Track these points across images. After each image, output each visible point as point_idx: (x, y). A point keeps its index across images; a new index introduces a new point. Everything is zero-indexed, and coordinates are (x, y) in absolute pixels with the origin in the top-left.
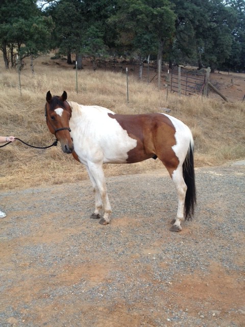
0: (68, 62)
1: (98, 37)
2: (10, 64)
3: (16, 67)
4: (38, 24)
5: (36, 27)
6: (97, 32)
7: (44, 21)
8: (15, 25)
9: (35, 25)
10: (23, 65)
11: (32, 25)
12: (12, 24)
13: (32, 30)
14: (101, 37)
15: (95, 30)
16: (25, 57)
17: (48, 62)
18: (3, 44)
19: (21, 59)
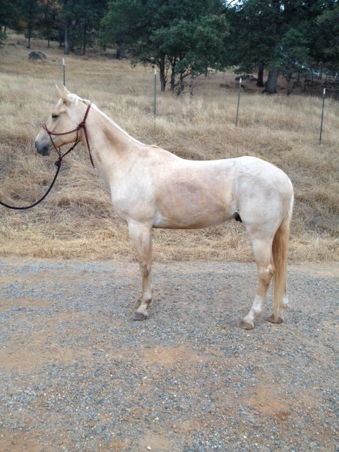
3: (175, 89)
10: (183, 87)
11: (196, 28)
13: (195, 36)
14: (304, 45)
16: (187, 75)
17: (229, 84)
18: (161, 58)
19: (182, 78)
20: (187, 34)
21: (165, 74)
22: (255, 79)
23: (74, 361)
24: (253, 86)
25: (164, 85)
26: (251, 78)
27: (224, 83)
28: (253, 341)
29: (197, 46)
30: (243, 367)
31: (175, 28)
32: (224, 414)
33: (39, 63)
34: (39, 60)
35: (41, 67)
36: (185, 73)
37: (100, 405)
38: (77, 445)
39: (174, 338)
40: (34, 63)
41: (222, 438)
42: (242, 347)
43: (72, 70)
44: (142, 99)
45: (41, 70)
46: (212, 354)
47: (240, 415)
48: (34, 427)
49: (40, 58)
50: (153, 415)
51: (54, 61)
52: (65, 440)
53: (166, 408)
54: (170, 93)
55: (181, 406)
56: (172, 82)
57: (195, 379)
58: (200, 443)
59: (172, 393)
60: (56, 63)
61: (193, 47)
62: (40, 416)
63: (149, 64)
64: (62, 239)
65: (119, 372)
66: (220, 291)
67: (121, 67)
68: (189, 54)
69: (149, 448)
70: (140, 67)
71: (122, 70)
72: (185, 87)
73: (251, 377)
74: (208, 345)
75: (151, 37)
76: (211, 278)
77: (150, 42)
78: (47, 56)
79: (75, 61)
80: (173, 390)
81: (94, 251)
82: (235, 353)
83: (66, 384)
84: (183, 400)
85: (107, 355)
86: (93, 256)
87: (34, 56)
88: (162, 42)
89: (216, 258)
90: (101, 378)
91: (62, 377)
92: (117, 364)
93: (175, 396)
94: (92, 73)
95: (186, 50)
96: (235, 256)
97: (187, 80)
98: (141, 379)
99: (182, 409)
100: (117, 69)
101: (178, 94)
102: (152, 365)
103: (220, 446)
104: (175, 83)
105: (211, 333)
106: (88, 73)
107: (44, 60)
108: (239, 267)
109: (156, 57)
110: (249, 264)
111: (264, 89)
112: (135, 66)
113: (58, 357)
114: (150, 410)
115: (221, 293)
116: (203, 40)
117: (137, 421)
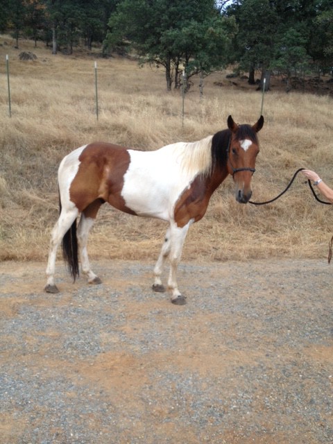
0: (249, 81)
1: (299, 44)
2: (173, 85)
3: (181, 87)
4: (215, 28)
5: (212, 32)
6: (297, 36)
7: (224, 24)
8: (184, 30)
9: (211, 29)
10: (189, 86)
11: (207, 29)
12: (180, 29)
13: (206, 37)
14: (303, 44)
15: (296, 33)
17: (222, 82)
18: (167, 58)
21: (171, 74)
22: (246, 77)
24: (245, 83)
25: (170, 85)
26: (241, 76)
27: (217, 81)
29: (209, 47)
31: (187, 29)
33: (31, 64)
34: (30, 61)
35: (34, 67)
37: (314, 405)
40: (26, 63)
43: (65, 69)
45: (35, 70)
49: (31, 59)
51: (45, 61)
60: (47, 63)
61: (204, 48)
63: (154, 64)
68: (201, 54)
70: (146, 68)
72: (192, 87)
77: (159, 43)
78: (38, 56)
79: (65, 60)
87: (25, 57)
88: (173, 43)
90: (293, 378)
91: (258, 379)
95: (197, 51)
100: (107, 68)
107: (34, 60)
112: (142, 66)
116: (214, 41)
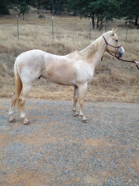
0: (135, 24)
3: (98, 28)
13: (107, 5)
16: (104, 21)
17: (122, 25)
18: (93, 15)
19: (101, 23)
20: (104, 4)
21: (94, 22)
22: (134, 23)
23: (57, 142)
24: (133, 25)
25: (94, 26)
26: (132, 22)
27: (120, 24)
28: (133, 138)
29: (109, 9)
30: (129, 149)
31: (99, 1)
32: (121, 170)
33: (43, 20)
34: (42, 18)
35: (43, 21)
36: (103, 21)
37: (67, 162)
38: (58, 179)
39: (98, 135)
40: (41, 20)
41: (120, 180)
42: (128, 140)
43: (56, 21)
44: (84, 33)
45: (44, 22)
46: (115, 143)
47: (128, 171)
48: (40, 170)
49: (43, 17)
50: (90, 168)
51: (49, 18)
52: (53, 176)
53: (95, 165)
54: (96, 30)
55: (102, 165)
56: (97, 25)
57: (108, 153)
58: (110, 182)
59: (98, 159)
60: (49, 19)
61: (107, 10)
62: (43, 165)
63: (88, 18)
64: (51, 91)
65: (75, 148)
66: (118, 115)
67: (76, 20)
68: (105, 12)
69: (88, 182)
70: (84, 19)
71: (76, 21)
72: (103, 27)
73: (133, 154)
74: (113, 139)
75: (89, 6)
76: (114, 109)
77: (88, 8)
78: (46, 16)
79: (57, 18)
80: (98, 158)
81: (64, 97)
82: (126, 143)
83: (53, 152)
84: (103, 162)
85: (70, 141)
86: (64, 99)
87: (41, 17)
88: (93, 8)
89: (116, 101)
90: (68, 150)
91: (52, 149)
92: (74, 145)
93: (99, 160)
94: (64, 23)
95: (104, 11)
96: (125, 100)
97: (104, 24)
98: (84, 152)
99: (102, 166)
100: (74, 20)
101: (100, 30)
102: (89, 146)
103: (119, 184)
104: (99, 25)
105: (114, 133)
106: (62, 23)
107: (44, 18)
108: (126, 105)
109: (91, 15)
110: (131, 104)
111: (138, 26)
112: (81, 19)
113: (50, 140)
114: (89, 166)
115: (119, 116)
116: (111, 6)
117: (83, 170)
